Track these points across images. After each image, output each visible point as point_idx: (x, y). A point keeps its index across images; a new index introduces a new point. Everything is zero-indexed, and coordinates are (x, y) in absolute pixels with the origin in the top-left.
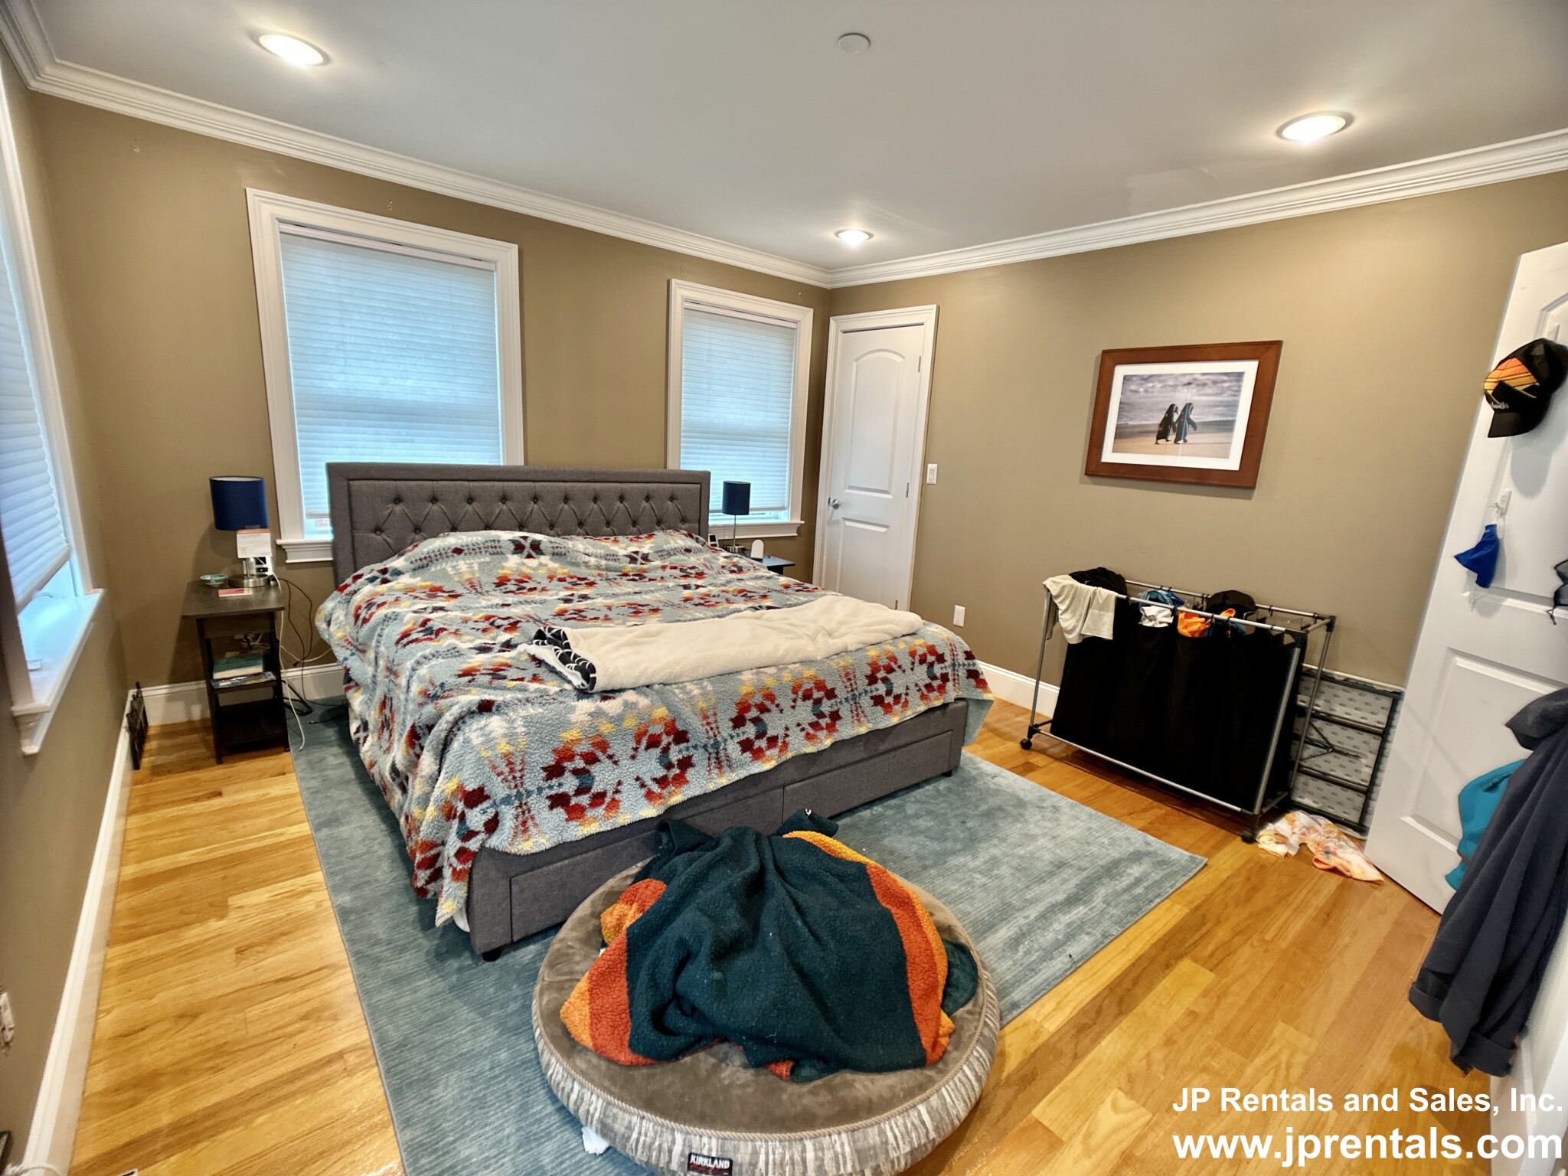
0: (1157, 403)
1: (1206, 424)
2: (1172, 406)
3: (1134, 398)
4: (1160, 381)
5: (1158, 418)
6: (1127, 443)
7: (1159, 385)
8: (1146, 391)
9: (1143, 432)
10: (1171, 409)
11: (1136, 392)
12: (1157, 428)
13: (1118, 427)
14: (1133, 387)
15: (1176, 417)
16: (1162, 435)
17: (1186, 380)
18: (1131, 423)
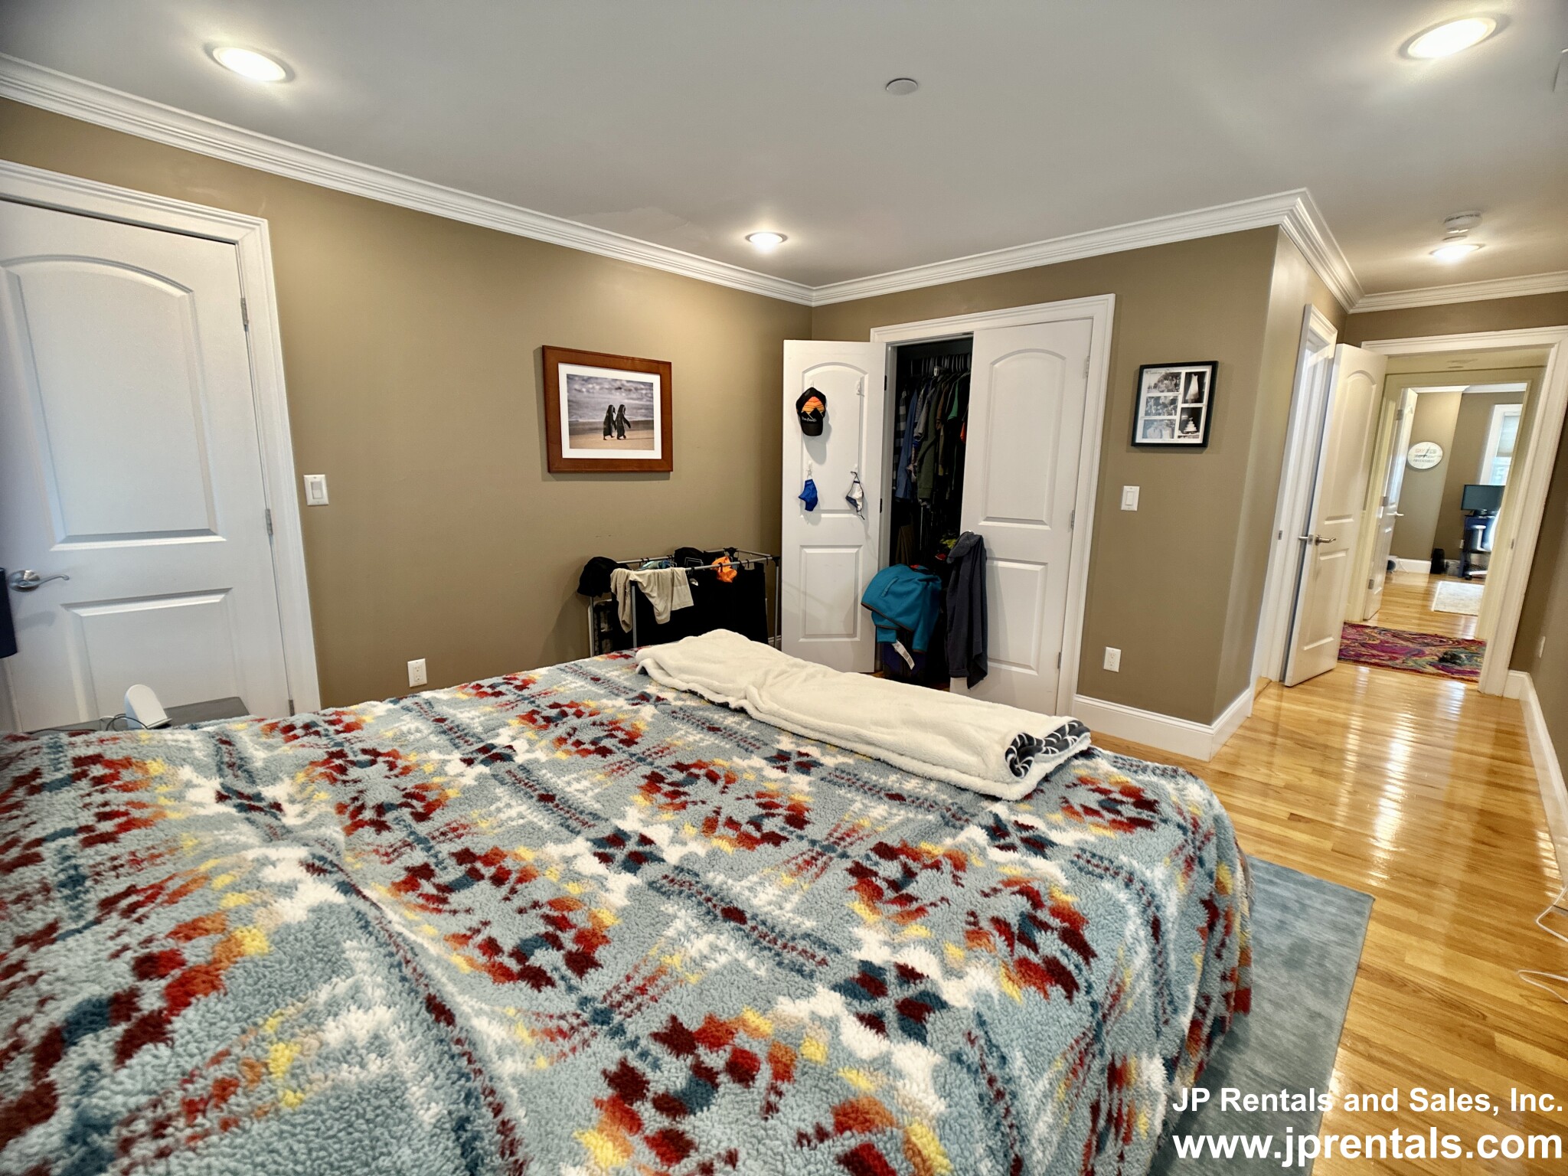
0: (599, 404)
1: (637, 423)
2: (610, 407)
3: (579, 397)
4: (598, 384)
5: (601, 418)
6: (581, 439)
7: (597, 387)
8: (588, 391)
9: (591, 429)
10: (610, 410)
11: (580, 391)
12: (602, 426)
13: (571, 424)
14: (577, 387)
15: (615, 416)
16: (608, 432)
17: (618, 384)
18: (581, 420)
